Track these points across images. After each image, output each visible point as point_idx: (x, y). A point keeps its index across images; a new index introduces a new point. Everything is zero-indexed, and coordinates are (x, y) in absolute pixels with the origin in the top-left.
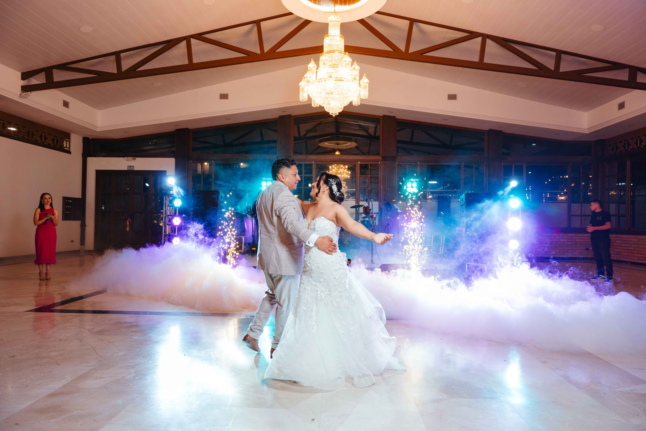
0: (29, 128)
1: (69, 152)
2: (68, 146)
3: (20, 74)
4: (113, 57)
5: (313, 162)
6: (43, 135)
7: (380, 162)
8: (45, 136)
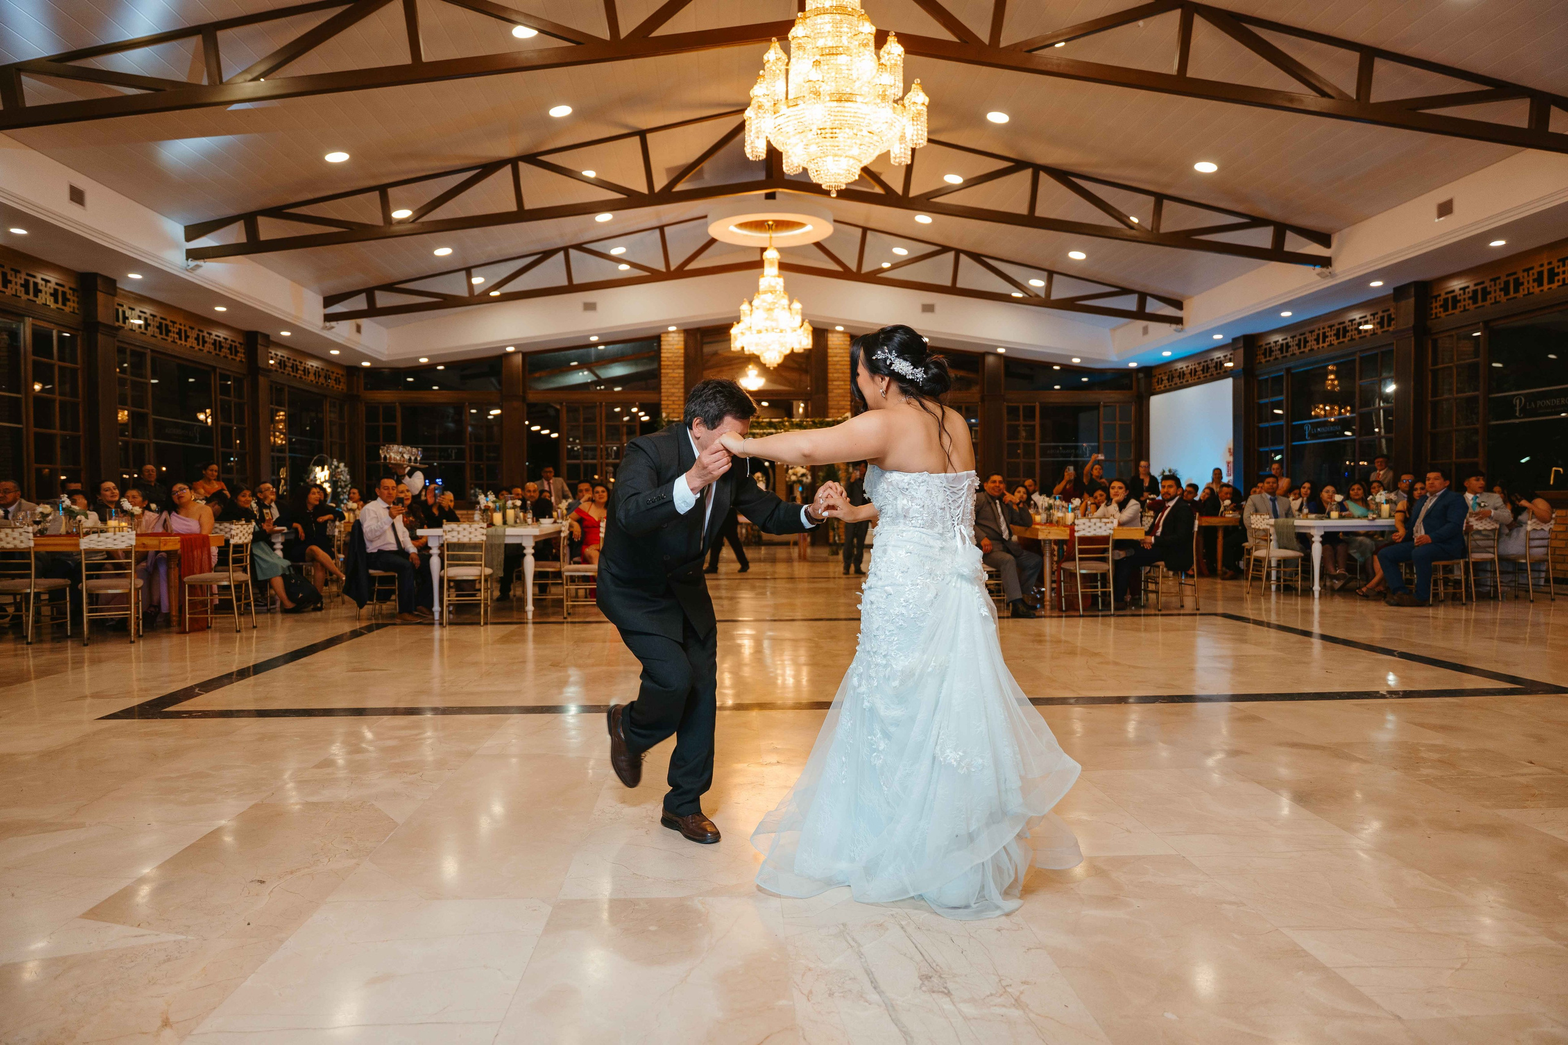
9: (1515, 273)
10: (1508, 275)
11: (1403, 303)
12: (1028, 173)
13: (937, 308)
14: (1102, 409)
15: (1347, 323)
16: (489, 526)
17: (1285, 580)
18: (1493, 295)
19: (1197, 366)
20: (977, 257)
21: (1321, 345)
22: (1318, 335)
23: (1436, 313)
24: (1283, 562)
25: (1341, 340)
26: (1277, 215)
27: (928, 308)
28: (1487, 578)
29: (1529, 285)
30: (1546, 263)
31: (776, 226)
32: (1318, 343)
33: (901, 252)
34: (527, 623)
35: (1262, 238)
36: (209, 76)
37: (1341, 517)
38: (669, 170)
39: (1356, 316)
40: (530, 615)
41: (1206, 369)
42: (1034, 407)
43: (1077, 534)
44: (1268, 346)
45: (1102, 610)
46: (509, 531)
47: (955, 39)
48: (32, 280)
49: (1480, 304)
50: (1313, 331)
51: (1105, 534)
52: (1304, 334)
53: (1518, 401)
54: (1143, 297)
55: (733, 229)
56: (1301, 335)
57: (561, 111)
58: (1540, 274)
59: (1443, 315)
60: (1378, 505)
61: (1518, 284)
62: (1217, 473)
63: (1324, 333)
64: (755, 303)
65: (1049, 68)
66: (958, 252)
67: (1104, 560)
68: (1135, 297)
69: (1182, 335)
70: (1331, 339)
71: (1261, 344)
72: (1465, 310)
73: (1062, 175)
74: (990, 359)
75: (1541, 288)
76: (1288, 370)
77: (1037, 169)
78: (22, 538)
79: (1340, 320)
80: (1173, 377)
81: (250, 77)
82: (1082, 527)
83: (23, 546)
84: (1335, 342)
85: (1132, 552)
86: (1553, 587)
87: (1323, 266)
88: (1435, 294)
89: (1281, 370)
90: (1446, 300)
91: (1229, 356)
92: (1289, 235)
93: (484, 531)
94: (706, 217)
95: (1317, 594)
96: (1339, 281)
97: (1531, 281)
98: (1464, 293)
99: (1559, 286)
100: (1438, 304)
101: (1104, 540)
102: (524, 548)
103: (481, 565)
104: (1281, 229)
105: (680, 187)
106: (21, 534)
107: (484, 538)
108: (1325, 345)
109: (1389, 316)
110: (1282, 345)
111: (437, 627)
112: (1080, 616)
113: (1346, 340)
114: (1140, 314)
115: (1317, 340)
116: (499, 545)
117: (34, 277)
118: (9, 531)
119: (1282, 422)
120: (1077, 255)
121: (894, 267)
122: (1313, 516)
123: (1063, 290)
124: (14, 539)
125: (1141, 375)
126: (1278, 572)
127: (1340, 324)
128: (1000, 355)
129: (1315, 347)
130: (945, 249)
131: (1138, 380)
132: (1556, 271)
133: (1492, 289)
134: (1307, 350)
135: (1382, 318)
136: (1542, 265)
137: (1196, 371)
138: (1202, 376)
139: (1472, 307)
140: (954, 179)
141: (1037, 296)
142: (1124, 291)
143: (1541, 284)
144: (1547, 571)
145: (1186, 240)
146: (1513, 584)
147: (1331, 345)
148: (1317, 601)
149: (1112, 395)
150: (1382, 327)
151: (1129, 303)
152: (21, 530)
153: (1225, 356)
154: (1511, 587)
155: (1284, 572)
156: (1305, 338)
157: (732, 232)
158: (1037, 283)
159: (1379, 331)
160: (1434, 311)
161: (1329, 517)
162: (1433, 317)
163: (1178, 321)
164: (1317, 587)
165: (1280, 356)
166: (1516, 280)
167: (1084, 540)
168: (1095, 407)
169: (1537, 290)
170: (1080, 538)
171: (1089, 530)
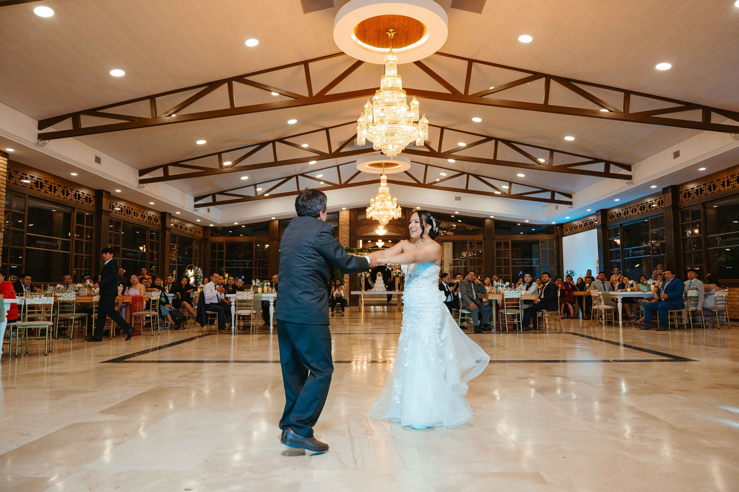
9: (713, 182)
10: (710, 183)
11: (667, 195)
12: (493, 142)
13: (462, 198)
14: (540, 243)
15: (645, 204)
16: (255, 293)
17: (608, 319)
18: (705, 191)
19: (582, 223)
20: (477, 176)
21: (634, 214)
22: (633, 209)
23: (682, 199)
24: (607, 311)
25: (643, 211)
26: (605, 158)
27: (458, 199)
28: (699, 318)
29: (719, 187)
30: (725, 178)
31: (386, 165)
32: (633, 213)
33: (444, 174)
34: (270, 334)
35: (600, 167)
36: (152, 114)
37: (632, 291)
38: (339, 143)
39: (649, 200)
40: (271, 331)
41: (586, 225)
42: (509, 242)
43: (505, 297)
44: (612, 214)
45: (518, 331)
46: (264, 295)
47: (450, 93)
48: (78, 193)
49: (700, 195)
50: (631, 207)
51: (517, 297)
52: (627, 209)
53: (718, 239)
54: (553, 193)
55: (367, 166)
56: (625, 209)
57: (292, 122)
58: (724, 182)
59: (684, 200)
60: (650, 285)
61: (715, 187)
62: (589, 272)
63: (635, 208)
64: (377, 198)
65: (489, 103)
66: (468, 174)
67: (518, 308)
68: (550, 192)
69: (572, 210)
70: (638, 211)
71: (608, 213)
72: (693, 198)
73: (508, 143)
74: (488, 221)
75: (724, 188)
76: (621, 225)
77: (497, 140)
78: (71, 296)
79: (642, 202)
80: (572, 229)
81: (167, 115)
82: (507, 294)
83: (71, 300)
84: (640, 212)
85: (532, 305)
86: (729, 323)
87: (628, 179)
88: (681, 191)
89: (618, 225)
90: (685, 194)
91: (595, 219)
92: (612, 166)
93: (253, 295)
94: (355, 161)
95: (621, 325)
96: (636, 186)
97: (720, 185)
98: (693, 191)
99: (732, 187)
100: (682, 195)
101: (518, 299)
102: (269, 302)
103: (251, 309)
104: (608, 164)
105: (344, 150)
106: (71, 295)
107: (253, 298)
108: (636, 214)
109: (662, 201)
110: (618, 213)
111: (233, 335)
112: (507, 333)
113: (644, 211)
114: (552, 200)
115: (632, 211)
116: (260, 301)
117: (79, 192)
118: (66, 294)
119: (619, 249)
120: (521, 175)
121: (441, 181)
122: (620, 290)
123: (516, 190)
124: (68, 297)
125: (558, 227)
126: (605, 316)
127: (641, 204)
128: (492, 219)
129: (632, 215)
130: (462, 173)
131: (557, 229)
132: (730, 181)
133: (704, 189)
134: (628, 216)
135: (659, 201)
136: (724, 178)
137: (582, 226)
138: (584, 228)
139: (696, 197)
140: (462, 144)
141: (505, 193)
142: (545, 190)
143: (724, 187)
144: (727, 315)
145: (565, 169)
146: (712, 321)
147: (638, 214)
148: (621, 329)
149: (544, 237)
150: (659, 206)
151: (547, 196)
152: (71, 293)
153: (594, 219)
154: (710, 322)
155: (607, 316)
156: (627, 211)
157: (367, 168)
158: (505, 187)
159: (658, 208)
160: (681, 198)
161: (626, 291)
162: (681, 201)
163: (570, 203)
164: (621, 322)
165: (617, 219)
166: (714, 185)
167: (507, 300)
168: (537, 242)
169: (723, 189)
170: (506, 299)
171: (510, 295)
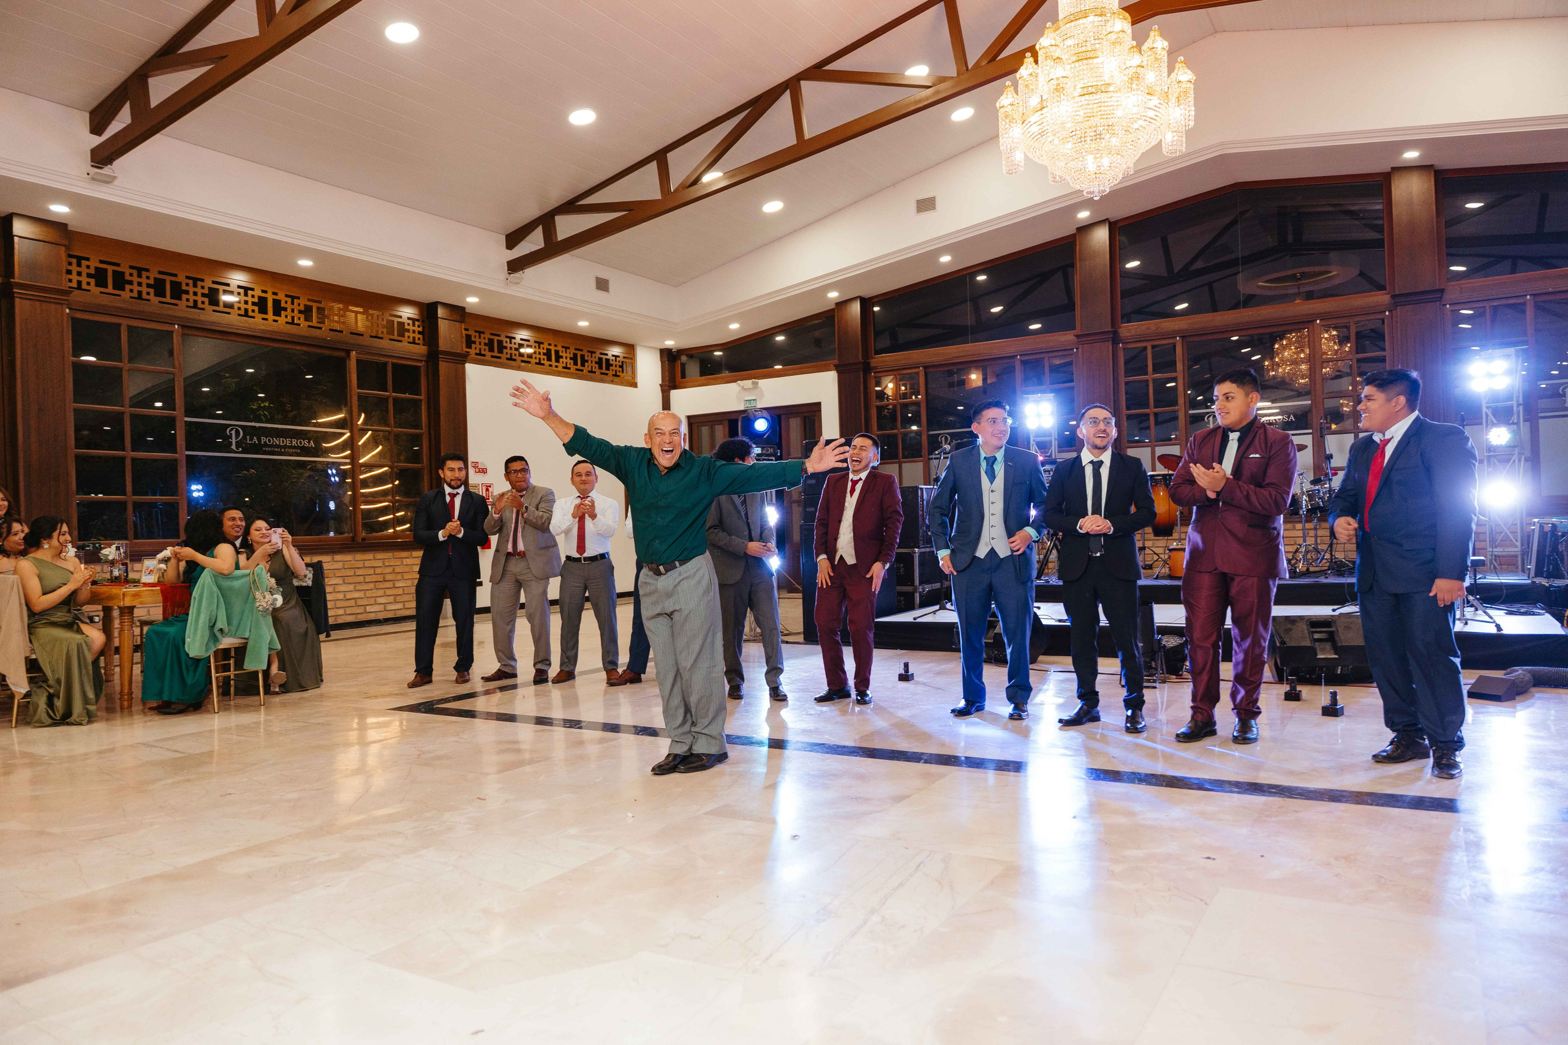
0: (550, 345)
1: (635, 385)
2: (630, 373)
3: (504, 238)
4: (653, 166)
5: (1178, 338)
6: (579, 353)
7: (1387, 313)
8: (583, 356)
